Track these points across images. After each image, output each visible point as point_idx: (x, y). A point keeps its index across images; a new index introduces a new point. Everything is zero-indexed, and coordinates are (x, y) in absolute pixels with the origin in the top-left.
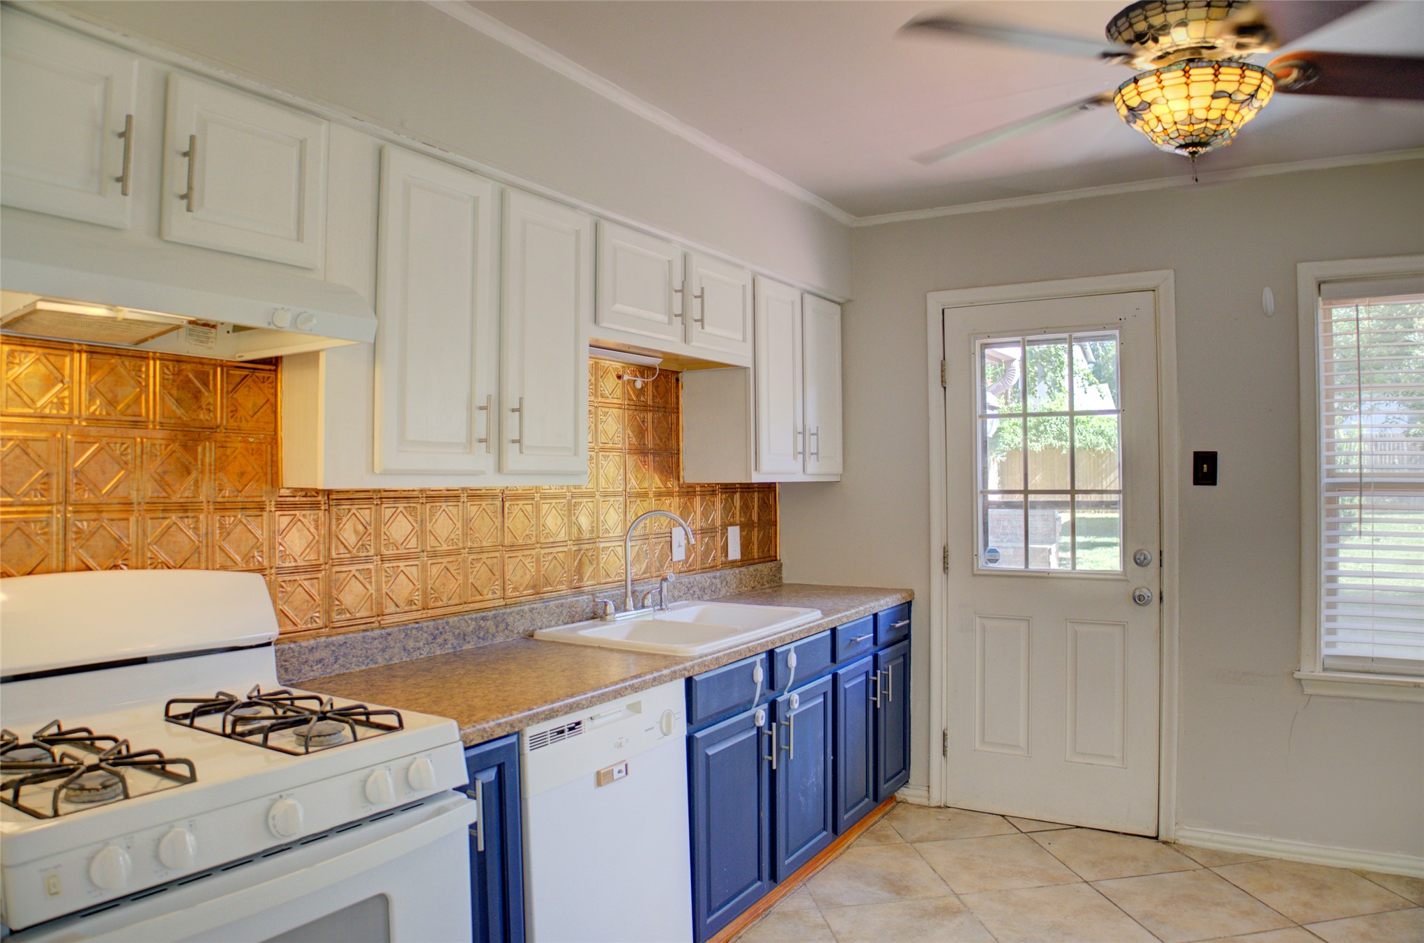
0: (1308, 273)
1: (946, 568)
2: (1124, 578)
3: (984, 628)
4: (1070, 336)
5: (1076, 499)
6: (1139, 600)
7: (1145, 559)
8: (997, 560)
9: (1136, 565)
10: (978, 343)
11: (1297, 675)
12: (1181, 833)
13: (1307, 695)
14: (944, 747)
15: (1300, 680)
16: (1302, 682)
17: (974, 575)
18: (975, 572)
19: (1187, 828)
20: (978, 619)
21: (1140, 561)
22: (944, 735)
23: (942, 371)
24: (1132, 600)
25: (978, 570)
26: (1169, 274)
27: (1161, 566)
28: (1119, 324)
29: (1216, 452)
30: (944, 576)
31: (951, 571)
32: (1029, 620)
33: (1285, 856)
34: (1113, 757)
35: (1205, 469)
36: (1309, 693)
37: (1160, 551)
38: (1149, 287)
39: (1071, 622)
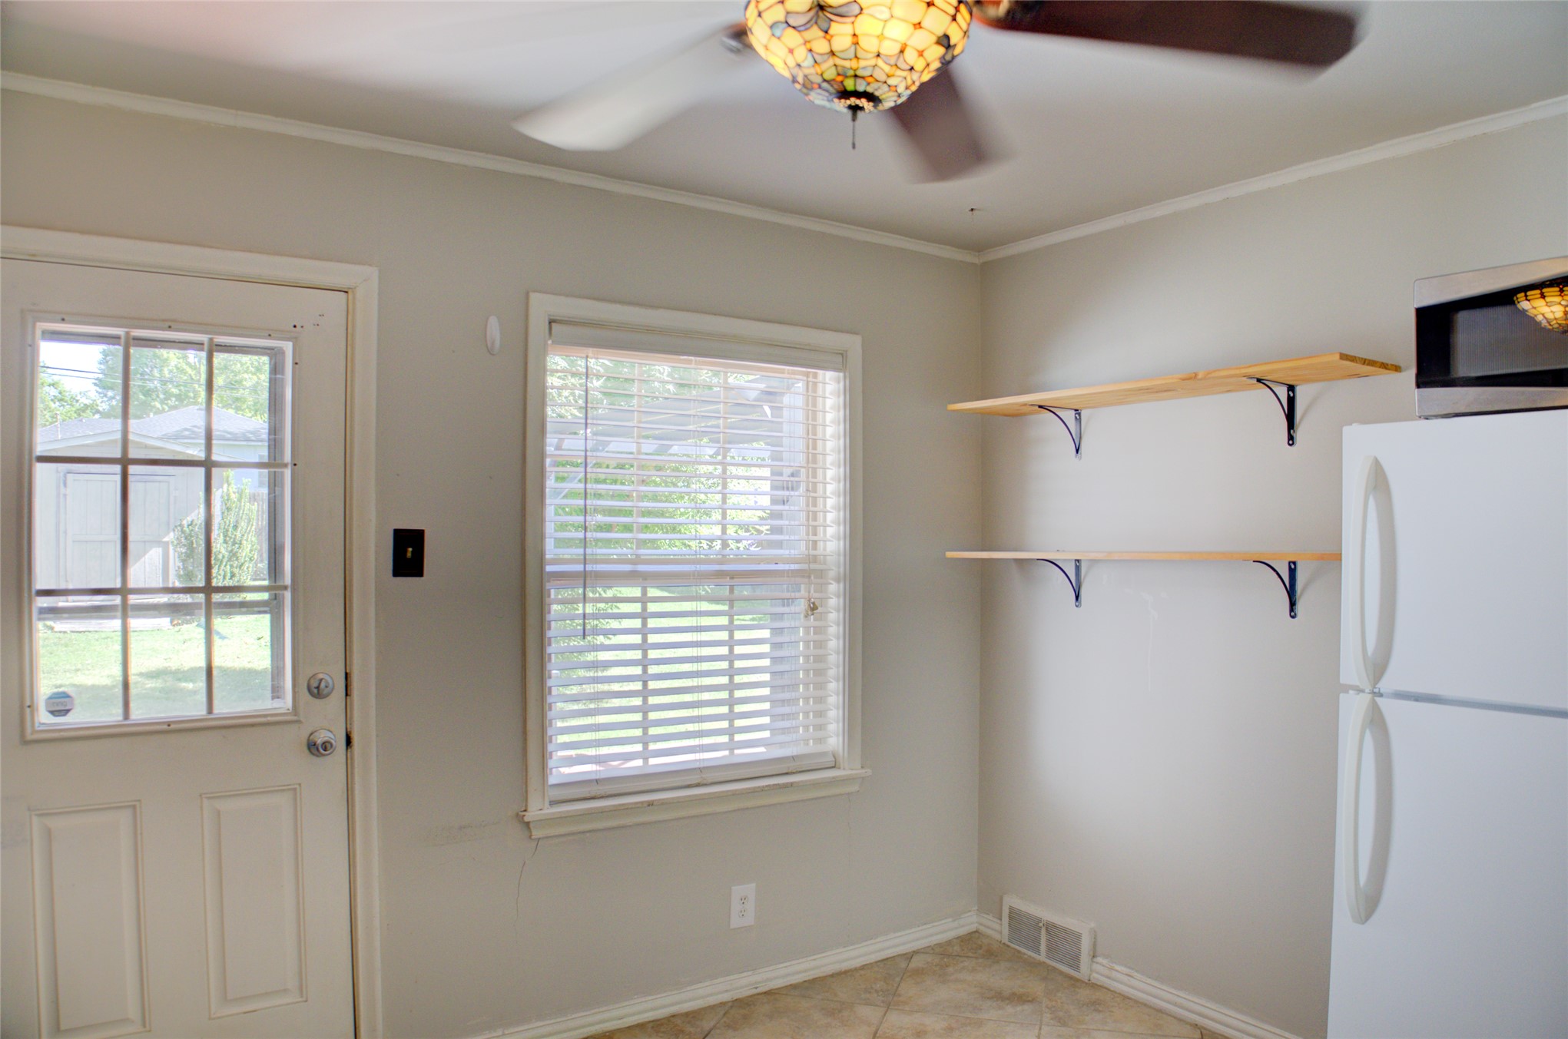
0: (542, 306)
2: (295, 718)
3: (48, 834)
4: (211, 340)
5: (214, 601)
6: (316, 748)
7: (326, 687)
8: (68, 711)
9: (310, 697)
10: (41, 327)
11: (526, 819)
13: (536, 839)
15: (528, 824)
16: (531, 825)
17: (25, 742)
18: (29, 737)
20: (35, 820)
21: (317, 691)
24: (307, 751)
25: (34, 732)
26: (372, 272)
27: (347, 695)
28: (293, 332)
29: (423, 531)
32: (134, 807)
34: (285, 991)
35: (409, 555)
36: (539, 837)
37: (346, 674)
38: (344, 287)
39: (209, 798)
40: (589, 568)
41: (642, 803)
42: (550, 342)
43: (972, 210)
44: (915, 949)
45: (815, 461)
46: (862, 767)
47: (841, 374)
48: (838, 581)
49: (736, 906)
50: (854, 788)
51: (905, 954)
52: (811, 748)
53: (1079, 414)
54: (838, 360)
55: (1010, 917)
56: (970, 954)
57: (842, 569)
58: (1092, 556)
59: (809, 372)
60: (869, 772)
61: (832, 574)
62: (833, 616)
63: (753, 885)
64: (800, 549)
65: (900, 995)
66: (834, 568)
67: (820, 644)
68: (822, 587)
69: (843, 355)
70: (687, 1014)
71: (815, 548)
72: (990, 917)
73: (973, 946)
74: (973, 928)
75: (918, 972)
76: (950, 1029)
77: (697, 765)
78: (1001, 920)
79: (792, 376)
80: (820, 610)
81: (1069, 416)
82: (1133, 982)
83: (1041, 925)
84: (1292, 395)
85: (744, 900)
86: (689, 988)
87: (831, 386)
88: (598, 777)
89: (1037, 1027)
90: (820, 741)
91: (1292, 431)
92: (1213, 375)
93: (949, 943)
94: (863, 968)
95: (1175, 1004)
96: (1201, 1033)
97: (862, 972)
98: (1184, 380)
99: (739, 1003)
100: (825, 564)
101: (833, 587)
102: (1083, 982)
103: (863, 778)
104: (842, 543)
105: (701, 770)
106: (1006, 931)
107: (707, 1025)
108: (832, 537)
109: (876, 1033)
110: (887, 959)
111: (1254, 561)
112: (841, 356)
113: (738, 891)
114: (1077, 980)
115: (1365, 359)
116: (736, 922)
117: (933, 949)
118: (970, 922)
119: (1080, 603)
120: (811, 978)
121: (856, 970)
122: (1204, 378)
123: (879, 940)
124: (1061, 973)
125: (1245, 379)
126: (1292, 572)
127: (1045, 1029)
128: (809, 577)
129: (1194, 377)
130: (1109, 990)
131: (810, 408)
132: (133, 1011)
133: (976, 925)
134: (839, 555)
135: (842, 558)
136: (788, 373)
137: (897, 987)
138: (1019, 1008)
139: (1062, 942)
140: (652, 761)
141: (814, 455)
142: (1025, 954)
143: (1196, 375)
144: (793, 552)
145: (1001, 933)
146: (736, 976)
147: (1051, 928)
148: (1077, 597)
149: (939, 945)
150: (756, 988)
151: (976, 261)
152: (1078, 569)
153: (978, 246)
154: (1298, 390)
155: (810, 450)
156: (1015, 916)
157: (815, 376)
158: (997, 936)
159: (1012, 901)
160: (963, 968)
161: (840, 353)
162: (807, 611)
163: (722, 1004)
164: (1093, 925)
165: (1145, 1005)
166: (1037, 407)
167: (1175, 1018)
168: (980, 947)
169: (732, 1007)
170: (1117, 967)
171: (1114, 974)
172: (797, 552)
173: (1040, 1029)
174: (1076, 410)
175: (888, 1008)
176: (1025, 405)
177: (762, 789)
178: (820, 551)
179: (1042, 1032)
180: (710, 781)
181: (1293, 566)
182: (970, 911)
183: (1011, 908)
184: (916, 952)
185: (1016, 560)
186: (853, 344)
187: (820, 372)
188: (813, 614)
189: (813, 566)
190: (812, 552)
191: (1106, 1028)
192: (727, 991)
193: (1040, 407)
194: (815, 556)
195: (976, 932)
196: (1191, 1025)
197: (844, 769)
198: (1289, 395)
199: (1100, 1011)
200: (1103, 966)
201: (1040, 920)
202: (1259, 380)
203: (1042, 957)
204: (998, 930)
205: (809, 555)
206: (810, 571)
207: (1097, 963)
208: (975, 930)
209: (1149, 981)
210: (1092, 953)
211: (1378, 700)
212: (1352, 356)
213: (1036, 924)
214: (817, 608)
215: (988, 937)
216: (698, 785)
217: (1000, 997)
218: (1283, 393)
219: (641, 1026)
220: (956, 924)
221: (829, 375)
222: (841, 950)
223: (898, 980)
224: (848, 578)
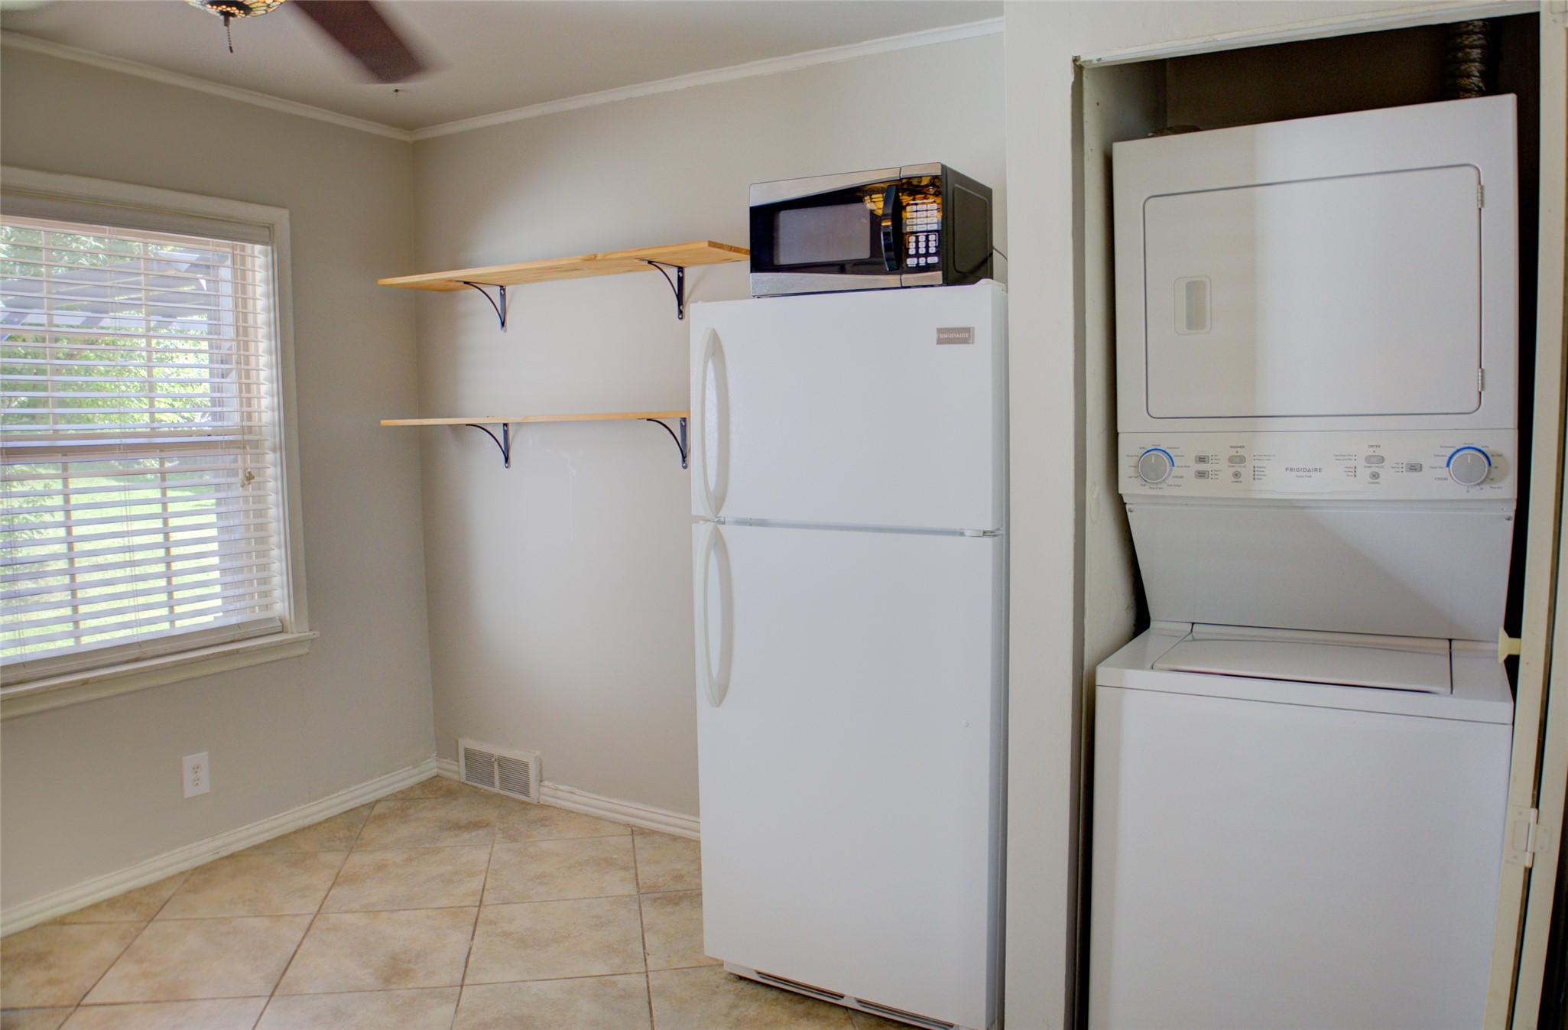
41: (75, 682)
43: (397, 91)
44: (378, 797)
45: (246, 334)
46: (310, 630)
47: (269, 248)
48: (274, 451)
49: (188, 776)
50: (303, 651)
51: (367, 804)
52: (258, 614)
53: (504, 290)
54: (263, 233)
55: (466, 758)
56: (431, 796)
57: (278, 440)
58: (519, 420)
59: (237, 245)
60: (317, 634)
61: (268, 444)
62: (271, 485)
63: (206, 753)
64: (234, 420)
65: (362, 839)
66: (270, 439)
67: (261, 513)
68: (258, 457)
69: (270, 228)
70: (144, 888)
71: (250, 419)
72: (449, 761)
73: (435, 789)
74: (434, 773)
75: (381, 817)
76: (410, 859)
77: (135, 640)
78: (458, 761)
79: (218, 248)
80: (257, 479)
81: (495, 292)
82: (575, 797)
83: (493, 760)
84: (681, 275)
85: (196, 769)
87: (259, 259)
88: (24, 661)
89: (490, 846)
90: (266, 607)
91: (681, 307)
92: (609, 257)
93: (411, 789)
94: (327, 821)
95: (610, 810)
96: (632, 830)
97: (326, 825)
98: (585, 260)
99: (198, 870)
100: (261, 434)
101: (270, 457)
102: (533, 804)
103: (312, 640)
104: (276, 413)
105: (139, 645)
106: (463, 771)
107: (166, 894)
108: (266, 408)
109: (338, 874)
110: (351, 810)
111: (648, 420)
112: (267, 230)
113: (189, 761)
114: (528, 804)
115: (732, 247)
116: (190, 791)
117: (395, 796)
118: (430, 768)
119: (509, 465)
120: (274, 837)
121: (320, 823)
122: (602, 260)
123: (341, 792)
124: (513, 800)
125: (637, 260)
126: (684, 429)
127: (496, 847)
128: (244, 447)
129: (593, 258)
130: (555, 808)
131: (239, 281)
133: (436, 770)
134: (274, 426)
135: (277, 429)
136: (213, 245)
137: (360, 833)
138: (474, 834)
139: (514, 774)
140: (86, 640)
141: (245, 328)
142: (481, 789)
143: (595, 256)
144: (225, 423)
145: (459, 773)
146: (197, 844)
147: (502, 762)
148: (507, 459)
149: (402, 792)
150: (218, 853)
151: (408, 139)
152: (506, 433)
153: (407, 125)
154: (686, 270)
155: (240, 323)
156: (469, 755)
157: (243, 249)
158: (456, 777)
159: (466, 743)
160: (424, 808)
161: (267, 227)
162: (243, 481)
163: (182, 873)
164: (538, 753)
165: (586, 815)
166: (462, 283)
167: (611, 822)
168: (441, 789)
169: (192, 875)
170: (561, 787)
171: (559, 794)
172: (230, 423)
173: (492, 847)
174: (501, 287)
175: (351, 851)
176: (451, 281)
177: (207, 658)
178: (255, 422)
179: (494, 849)
180: (151, 654)
181: (684, 424)
182: (430, 758)
183: (466, 750)
184: (378, 801)
185: (451, 426)
186: (281, 217)
187: (248, 246)
188: (249, 484)
189: (247, 437)
190: (246, 423)
191: (551, 838)
192: (186, 860)
193: (465, 283)
194: (250, 428)
195: (438, 776)
196: (624, 825)
197: (292, 633)
198: (679, 276)
199: (547, 826)
200: (550, 789)
201: (492, 756)
202: (650, 262)
203: (497, 789)
204: (456, 771)
205: (243, 427)
206: (244, 441)
207: (544, 786)
208: (435, 775)
209: (588, 794)
210: (538, 778)
212: (720, 244)
213: (488, 759)
214: (253, 478)
215: (447, 779)
216: (137, 660)
217: (457, 827)
218: (673, 273)
219: (96, 906)
220: (417, 770)
221: (258, 248)
222: (303, 806)
223: (361, 826)
224: (285, 447)
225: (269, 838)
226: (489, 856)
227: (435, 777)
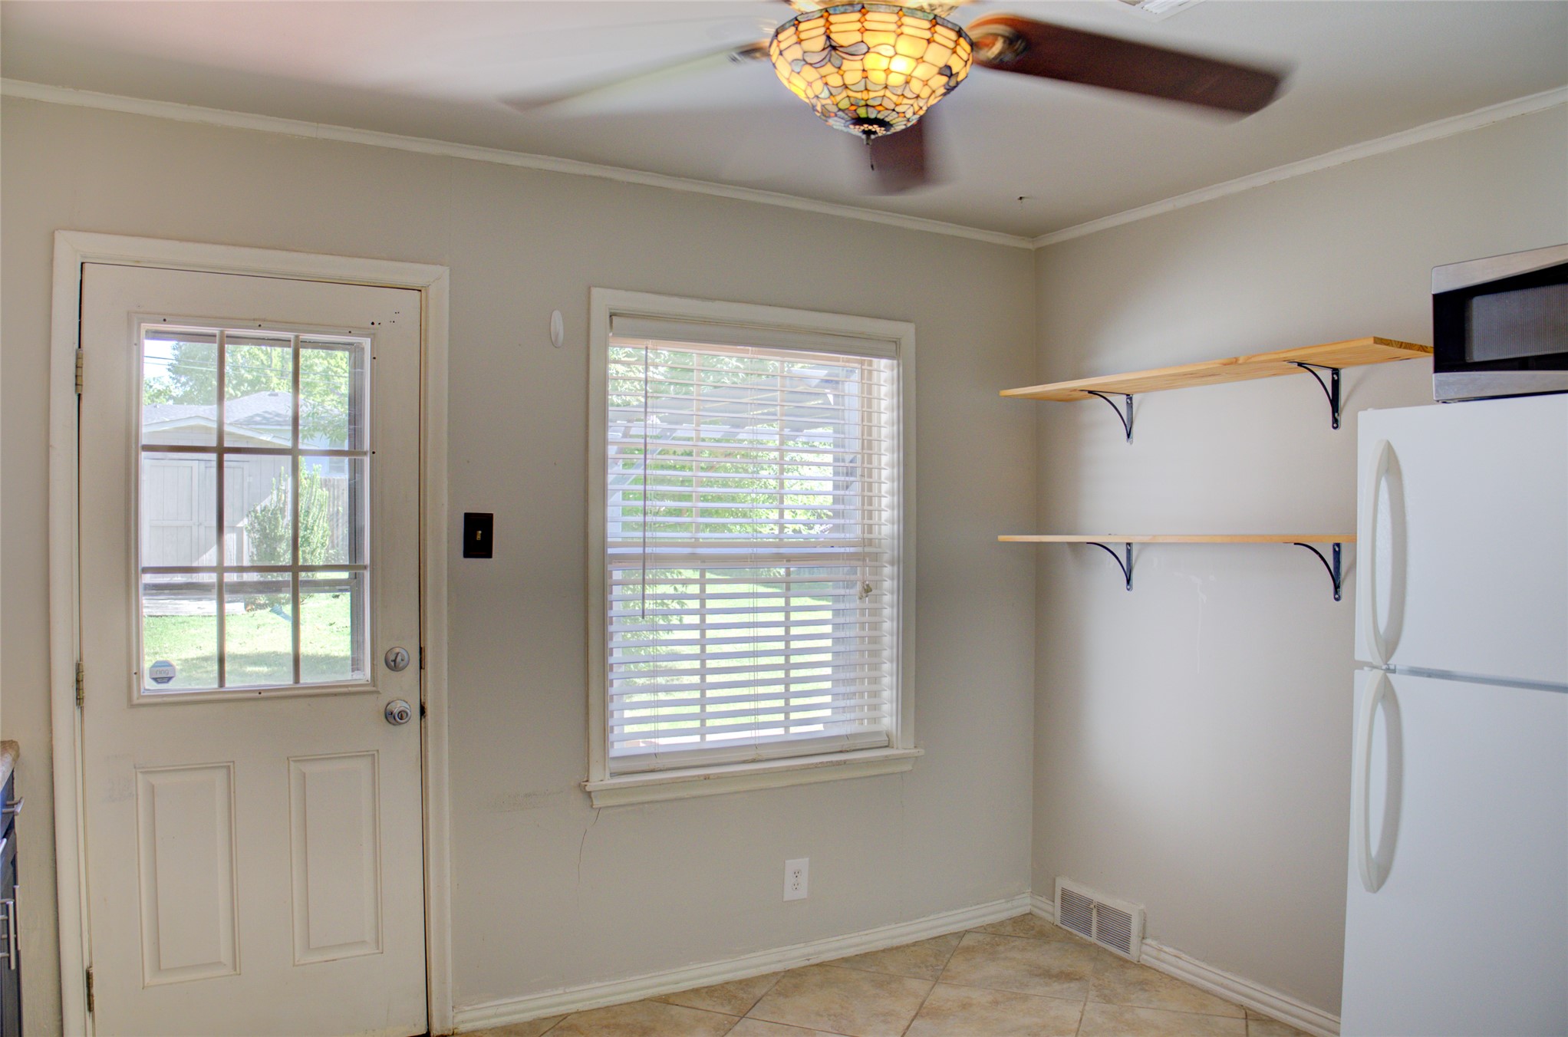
0: (603, 299)
1: (79, 700)
2: (374, 689)
3: (152, 790)
4: (297, 337)
5: (300, 579)
6: (393, 717)
7: (402, 660)
8: (170, 679)
9: (388, 670)
10: (145, 326)
11: (588, 789)
12: (460, 1017)
13: (597, 808)
14: (90, 995)
15: (590, 793)
16: (593, 794)
17: (132, 705)
18: (136, 701)
19: (467, 1008)
20: (140, 776)
21: (393, 664)
22: (89, 977)
23: (77, 367)
24: (385, 720)
25: (140, 696)
26: (444, 272)
27: (421, 668)
28: (372, 328)
29: (492, 515)
30: (78, 712)
31: (88, 703)
32: (229, 767)
33: (580, 1006)
34: (364, 942)
35: (479, 537)
36: (599, 806)
37: (421, 648)
38: (417, 285)
39: (295, 761)
40: (648, 550)
41: (698, 776)
42: (611, 334)
43: (1021, 198)
44: (967, 928)
45: (870, 447)
46: (915, 747)
47: (895, 362)
48: (892, 564)
49: (789, 879)
50: (908, 767)
51: (956, 933)
52: (866, 727)
53: (1131, 399)
54: (890, 348)
55: (1063, 899)
56: (1021, 935)
57: (896, 552)
58: (1144, 539)
59: (865, 360)
60: (922, 752)
61: (886, 557)
62: (887, 598)
63: (807, 859)
64: (855, 533)
65: (948, 971)
66: (888, 551)
67: (875, 626)
68: (877, 570)
69: (896, 342)
70: (740, 982)
71: (870, 532)
72: (1043, 899)
73: (1025, 927)
74: (1026, 909)
75: (968, 950)
76: (996, 1003)
77: (752, 742)
78: (1054, 902)
79: (847, 364)
80: (874, 592)
81: (1120, 401)
82: (1181, 963)
83: (1092, 906)
84: (1336, 378)
85: (797, 874)
86: (742, 957)
87: (885, 372)
88: (657, 751)
89: (1082, 1003)
90: (875, 720)
91: (1336, 414)
92: (1253, 360)
93: (1002, 923)
94: (915, 944)
95: (1222, 985)
96: (1246, 1013)
97: (913, 948)
98: (1225, 365)
99: (790, 973)
100: (880, 547)
101: (888, 570)
102: (1132, 963)
103: (916, 757)
104: (896, 527)
105: (756, 746)
106: (1058, 913)
107: (759, 991)
108: (886, 521)
109: (922, 1004)
110: (940, 937)
111: (1295, 544)
112: (894, 344)
113: (791, 865)
114: (1127, 961)
115: (1402, 343)
116: (789, 894)
117: (985, 929)
118: (1023, 904)
119: (1131, 587)
120: (862, 952)
121: (907, 946)
122: (1244, 363)
123: (931, 917)
124: (1111, 954)
125: (1285, 363)
126: (1337, 554)
127: (1090, 1005)
128: (864, 560)
129: (1235, 362)
130: (1158, 971)
131: (865, 395)
132: (225, 956)
133: (1030, 907)
134: (893, 539)
135: (896, 542)
136: (843, 361)
137: (947, 963)
138: (1066, 985)
139: (1114, 926)
140: (710, 737)
141: (870, 442)
142: (1076, 935)
143: (1237, 359)
144: (848, 535)
145: (1053, 915)
146: (789, 947)
147: (1101, 909)
148: (1128, 581)
149: (992, 925)
150: (808, 960)
151: (1031, 246)
152: (1129, 552)
153: (1032, 231)
154: (1342, 373)
155: (865, 437)
156: (1067, 898)
157: (870, 364)
158: (1050, 918)
159: (1064, 883)
160: (1014, 947)
161: (893, 341)
162: (861, 593)
163: (775, 974)
164: (1142, 907)
165: (1192, 986)
166: (1087, 393)
167: (1221, 999)
168: (1033, 928)
169: (784, 977)
170: (1166, 949)
171: (1163, 956)
172: (852, 536)
173: (1085, 1005)
174: (1128, 395)
175: (936, 982)
176: (1075, 390)
177: (816, 766)
178: (875, 535)
179: (1087, 1008)
180: (765, 757)
181: (1337, 549)
182: (1024, 893)
183: (1063, 890)
184: (967, 932)
185: (1069, 544)
186: (906, 332)
187: (875, 360)
188: (867, 596)
189: (867, 549)
190: (867, 536)
191: (1150, 1006)
192: (781, 960)
193: (1090, 392)
194: (870, 540)
195: (1030, 914)
196: (1236, 1006)
197: (897, 748)
198: (1333, 378)
199: (1146, 991)
200: (1153, 947)
201: (1091, 901)
202: (1300, 365)
203: (1093, 939)
204: (1051, 912)
205: (864, 539)
206: (865, 554)
207: (1146, 944)
208: (1028, 912)
209: (1197, 962)
210: (1141, 935)
211: (1390, 676)
212: (1387, 340)
213: (1087, 905)
214: (871, 591)
215: (1040, 918)
216: (754, 761)
217: (1048, 975)
218: (1327, 376)
219: (696, 991)
220: (1009, 905)
221: (884, 363)
222: (893, 926)
223: (948, 956)
224: (902, 561)
225: (858, 953)
226: (1080, 1014)
227: (1028, 914)
